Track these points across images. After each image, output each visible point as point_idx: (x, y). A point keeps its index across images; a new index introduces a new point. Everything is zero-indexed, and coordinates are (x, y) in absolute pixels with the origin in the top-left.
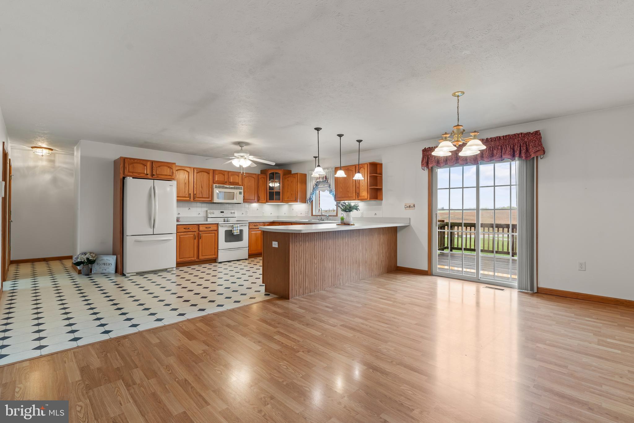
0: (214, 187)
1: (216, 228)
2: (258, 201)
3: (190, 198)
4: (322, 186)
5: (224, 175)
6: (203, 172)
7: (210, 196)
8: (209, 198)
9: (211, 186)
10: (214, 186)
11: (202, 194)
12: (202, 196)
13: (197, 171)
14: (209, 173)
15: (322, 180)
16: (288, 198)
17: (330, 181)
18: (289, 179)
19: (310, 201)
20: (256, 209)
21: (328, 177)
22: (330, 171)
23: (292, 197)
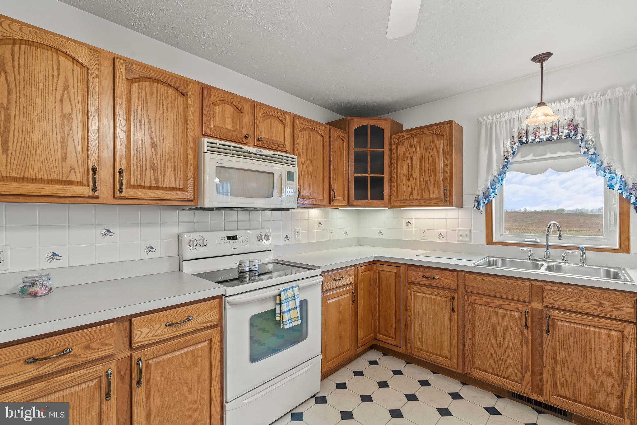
0: (206, 149)
1: (213, 317)
2: (330, 203)
3: (94, 189)
4: (530, 157)
5: (240, 111)
6: (159, 81)
7: (190, 182)
8: (185, 189)
9: (194, 141)
10: (206, 144)
11: (156, 174)
12: (157, 181)
13: (129, 71)
14: (184, 95)
15: (550, 135)
16: (412, 193)
17: (597, 136)
18: (418, 139)
19: (486, 202)
20: (318, 223)
21: (585, 122)
22: (596, 100)
23: (429, 190)
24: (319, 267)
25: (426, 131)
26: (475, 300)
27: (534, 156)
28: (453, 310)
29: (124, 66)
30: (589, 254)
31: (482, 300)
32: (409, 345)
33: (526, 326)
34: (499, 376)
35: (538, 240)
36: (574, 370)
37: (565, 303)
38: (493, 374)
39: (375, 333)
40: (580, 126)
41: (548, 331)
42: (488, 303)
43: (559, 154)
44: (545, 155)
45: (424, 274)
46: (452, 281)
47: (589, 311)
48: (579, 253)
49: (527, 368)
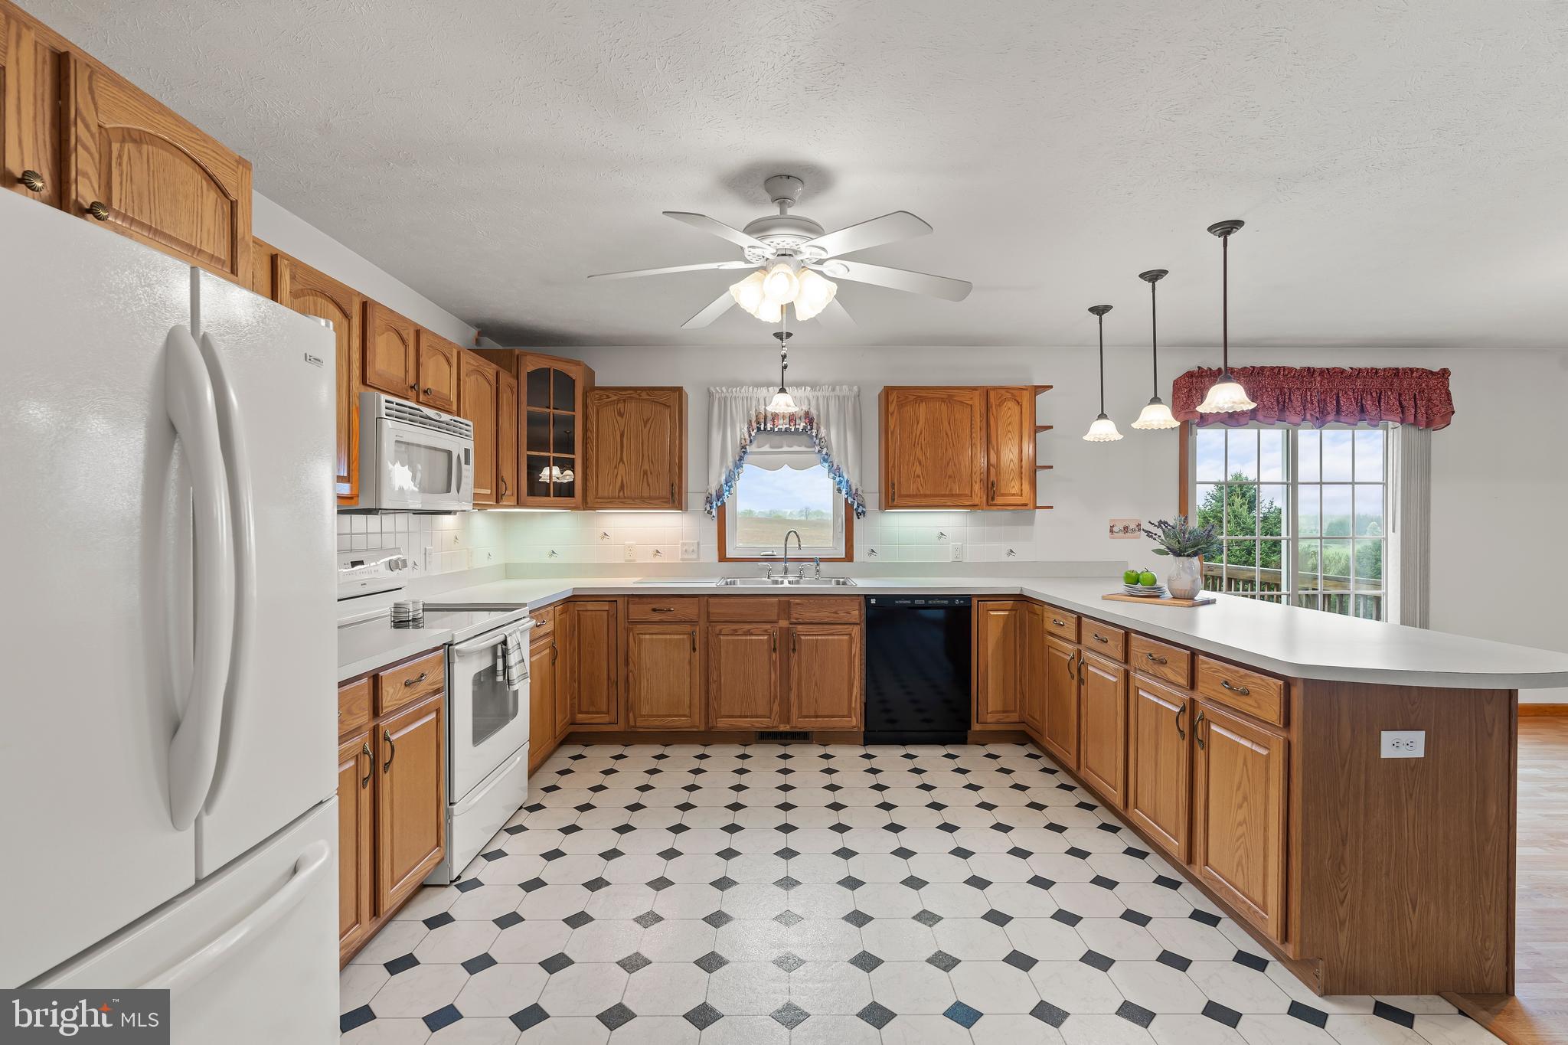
0: (384, 411)
1: (442, 674)
2: (496, 497)
4: (766, 448)
5: (403, 341)
6: (323, 294)
10: (384, 404)
13: (293, 278)
15: (788, 426)
16: (622, 487)
17: (828, 434)
18: (631, 407)
19: (719, 504)
20: (454, 538)
21: (819, 416)
22: (827, 394)
23: (649, 485)
24: (525, 605)
25: (644, 395)
26: (721, 631)
27: (771, 447)
28: (694, 649)
29: (288, 270)
30: (823, 565)
31: (728, 628)
32: (631, 715)
33: (775, 649)
34: (746, 717)
35: (775, 553)
36: (816, 684)
37: (808, 615)
38: (740, 717)
39: (573, 714)
40: (815, 421)
41: (794, 650)
42: (736, 630)
43: (796, 448)
44: (781, 447)
45: (654, 606)
46: (691, 611)
47: (827, 620)
48: (814, 564)
49: (775, 697)
